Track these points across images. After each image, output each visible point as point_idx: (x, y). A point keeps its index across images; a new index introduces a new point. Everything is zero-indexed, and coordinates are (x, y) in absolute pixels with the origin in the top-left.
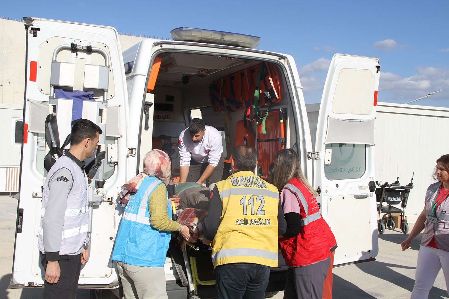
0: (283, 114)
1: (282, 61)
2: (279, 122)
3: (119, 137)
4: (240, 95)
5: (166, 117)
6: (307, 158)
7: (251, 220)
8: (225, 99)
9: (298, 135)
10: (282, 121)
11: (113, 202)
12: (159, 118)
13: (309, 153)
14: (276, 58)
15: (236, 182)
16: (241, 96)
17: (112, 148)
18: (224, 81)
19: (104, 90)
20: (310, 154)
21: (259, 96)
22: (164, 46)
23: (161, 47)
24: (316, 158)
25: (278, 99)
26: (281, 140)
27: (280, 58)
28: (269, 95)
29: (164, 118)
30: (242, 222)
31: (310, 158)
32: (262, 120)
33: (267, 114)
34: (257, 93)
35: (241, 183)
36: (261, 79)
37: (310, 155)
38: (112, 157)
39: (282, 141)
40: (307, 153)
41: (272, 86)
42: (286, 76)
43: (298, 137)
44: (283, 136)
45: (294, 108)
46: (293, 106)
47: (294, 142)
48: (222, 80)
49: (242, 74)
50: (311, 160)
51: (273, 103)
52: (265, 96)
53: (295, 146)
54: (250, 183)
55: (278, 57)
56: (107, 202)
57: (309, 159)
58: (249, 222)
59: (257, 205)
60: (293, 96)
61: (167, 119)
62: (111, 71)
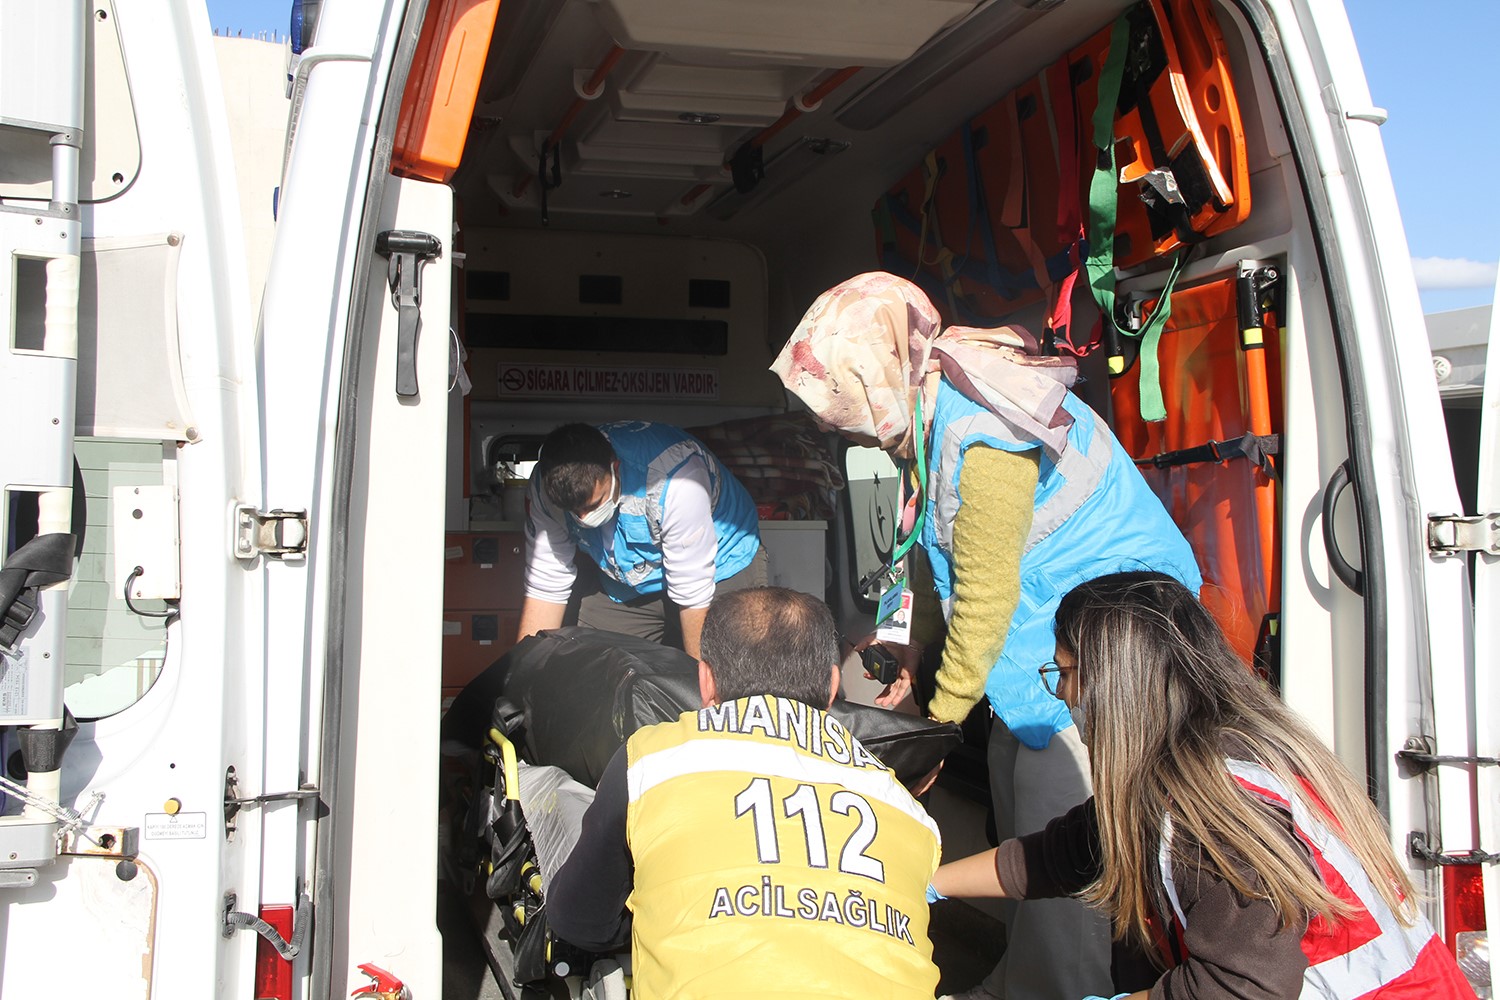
0: (1260, 292)
2: (1237, 343)
3: (180, 443)
4: (1019, 223)
5: (691, 384)
6: (1427, 552)
8: (945, 255)
9: (1357, 413)
10: (1254, 336)
11: (140, 857)
12: (659, 390)
13: (1437, 520)
16: (1023, 225)
17: (138, 514)
18: (940, 161)
19: (52, 134)
20: (1447, 526)
21: (1114, 207)
24: (1488, 548)
25: (1230, 206)
26: (1251, 448)
28: (1172, 186)
29: (684, 387)
31: (1442, 553)
32: (1136, 343)
33: (1167, 309)
34: (1103, 189)
36: (1123, 108)
37: (1445, 532)
38: (139, 572)
39: (1261, 458)
40: (1425, 521)
41: (1190, 134)
42: (1271, 52)
43: (1359, 423)
44: (1262, 424)
45: (1327, 246)
46: (1324, 236)
47: (1338, 456)
48: (931, 161)
49: (1026, 104)
50: (1456, 566)
51: (1201, 235)
52: (1151, 202)
53: (1344, 477)
56: (101, 860)
57: (1442, 559)
60: (1322, 176)
61: (699, 391)
62: (103, 15)
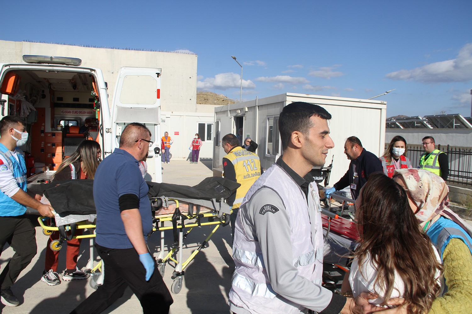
1: (93, 72)
7: (252, 174)
14: (89, 71)
15: (237, 154)
20: (107, 129)
22: (11, 67)
23: (9, 67)
27: (91, 71)
30: (247, 176)
31: (107, 132)
35: (240, 154)
54: (244, 153)
55: (90, 70)
58: (251, 176)
59: (252, 164)
